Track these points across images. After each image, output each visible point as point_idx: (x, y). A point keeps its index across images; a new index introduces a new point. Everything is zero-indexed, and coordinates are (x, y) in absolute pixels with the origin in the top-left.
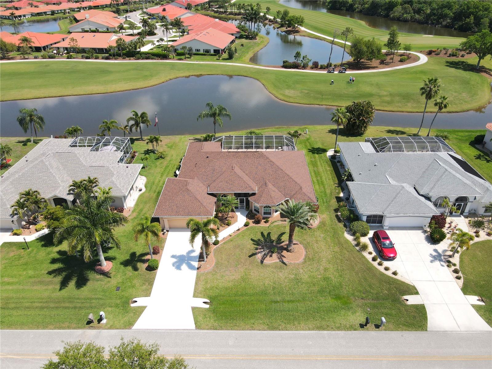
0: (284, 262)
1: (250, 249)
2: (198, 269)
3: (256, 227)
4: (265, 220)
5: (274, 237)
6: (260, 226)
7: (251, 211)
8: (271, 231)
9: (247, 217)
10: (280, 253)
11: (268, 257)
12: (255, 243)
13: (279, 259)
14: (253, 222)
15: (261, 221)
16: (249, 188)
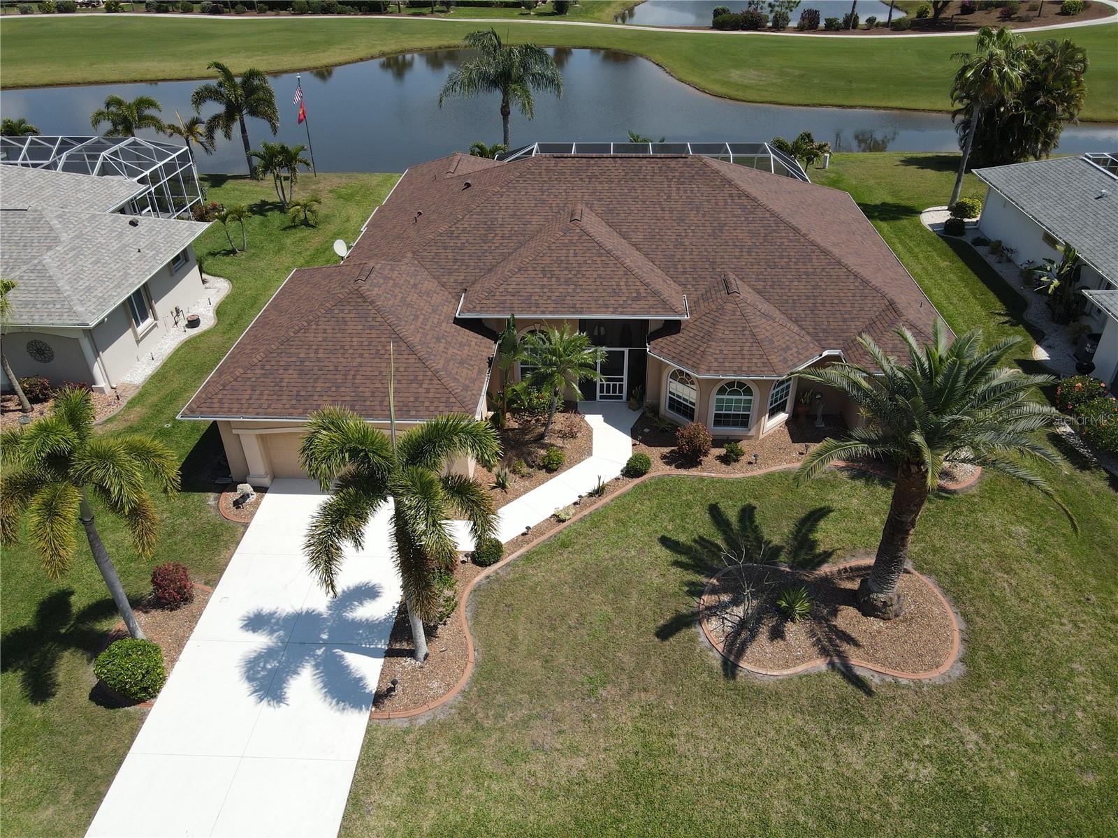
0: (859, 672)
1: (658, 590)
2: (379, 699)
3: (681, 480)
4: (722, 451)
5: (777, 532)
6: (702, 479)
7: (655, 409)
8: (754, 503)
9: (634, 436)
10: (827, 621)
11: (763, 637)
12: (683, 559)
13: (824, 652)
14: (664, 457)
15: (706, 454)
16: (651, 301)
